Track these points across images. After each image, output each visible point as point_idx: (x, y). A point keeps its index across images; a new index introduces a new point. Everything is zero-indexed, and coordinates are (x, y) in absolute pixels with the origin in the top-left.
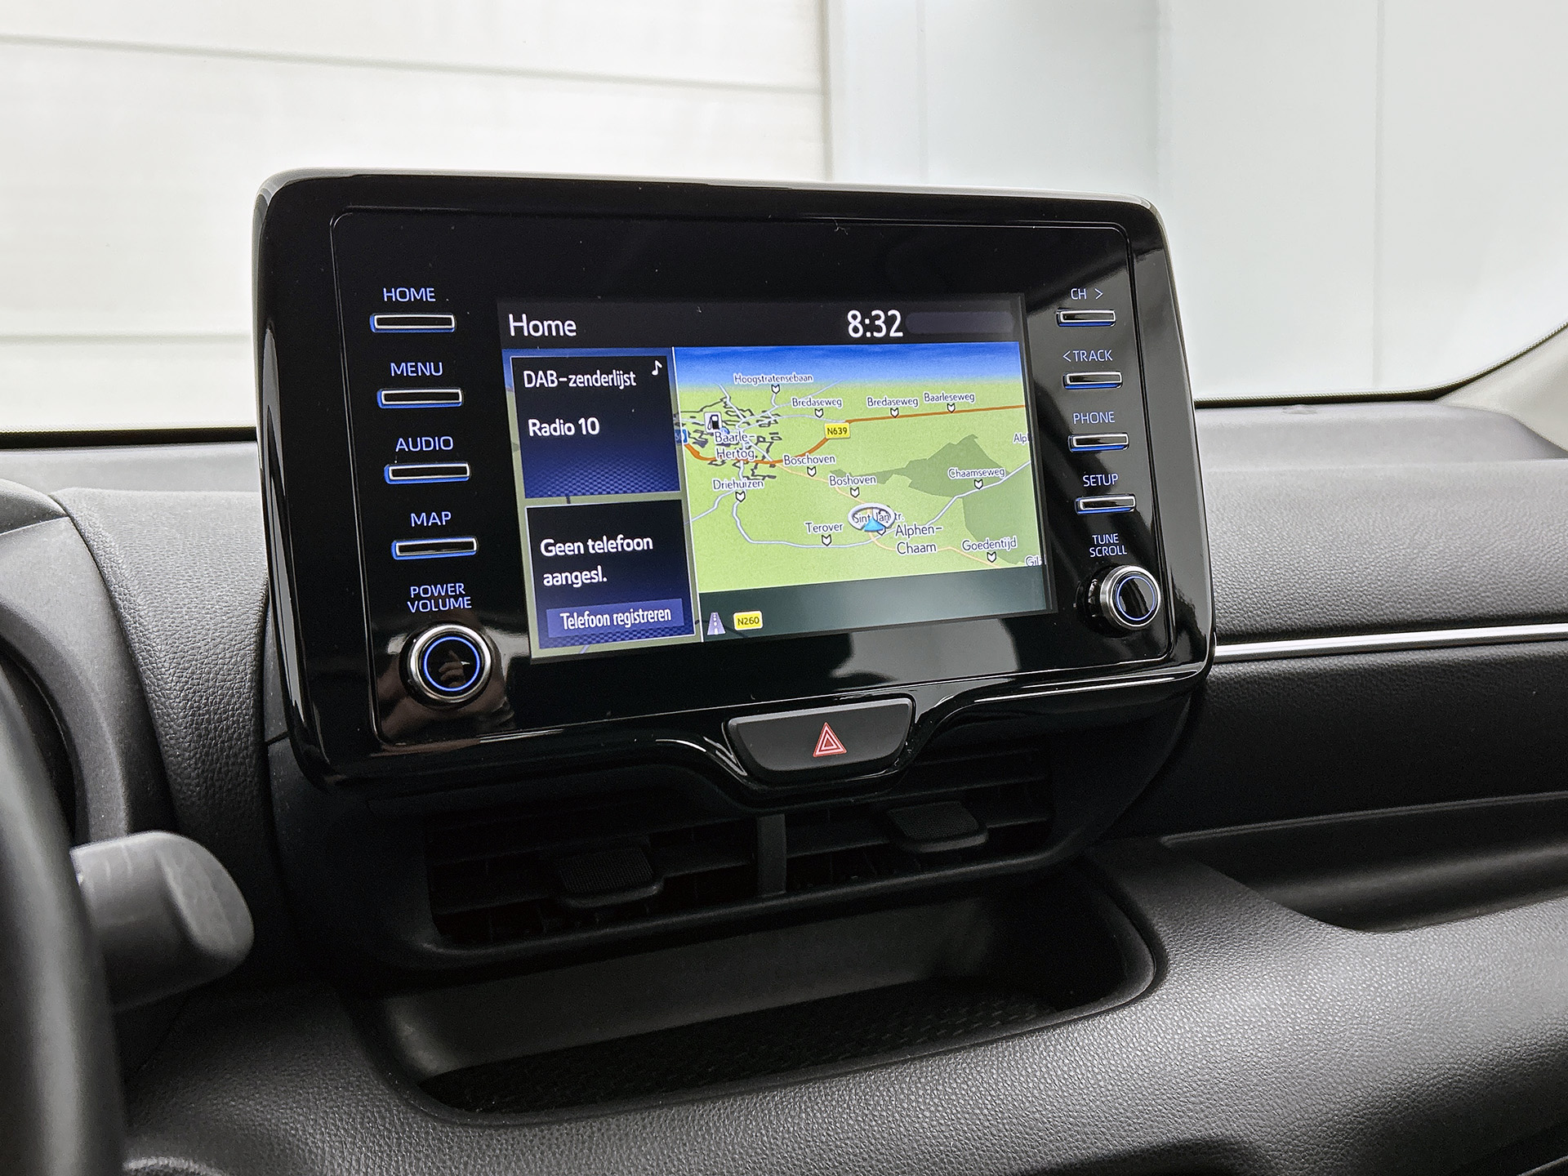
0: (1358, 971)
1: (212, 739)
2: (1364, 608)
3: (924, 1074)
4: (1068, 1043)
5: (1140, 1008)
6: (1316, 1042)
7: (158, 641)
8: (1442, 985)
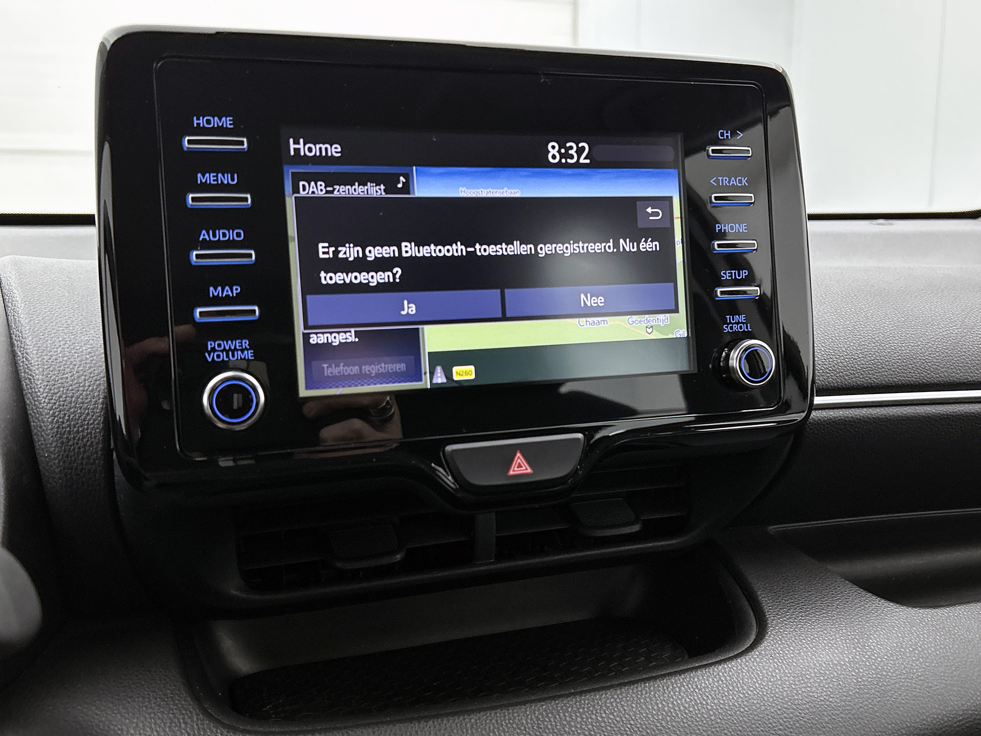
0: (906, 637)
1: (71, 446)
2: (926, 372)
3: (583, 706)
4: (690, 686)
5: (744, 660)
6: (873, 691)
7: (37, 372)
8: (969, 650)
